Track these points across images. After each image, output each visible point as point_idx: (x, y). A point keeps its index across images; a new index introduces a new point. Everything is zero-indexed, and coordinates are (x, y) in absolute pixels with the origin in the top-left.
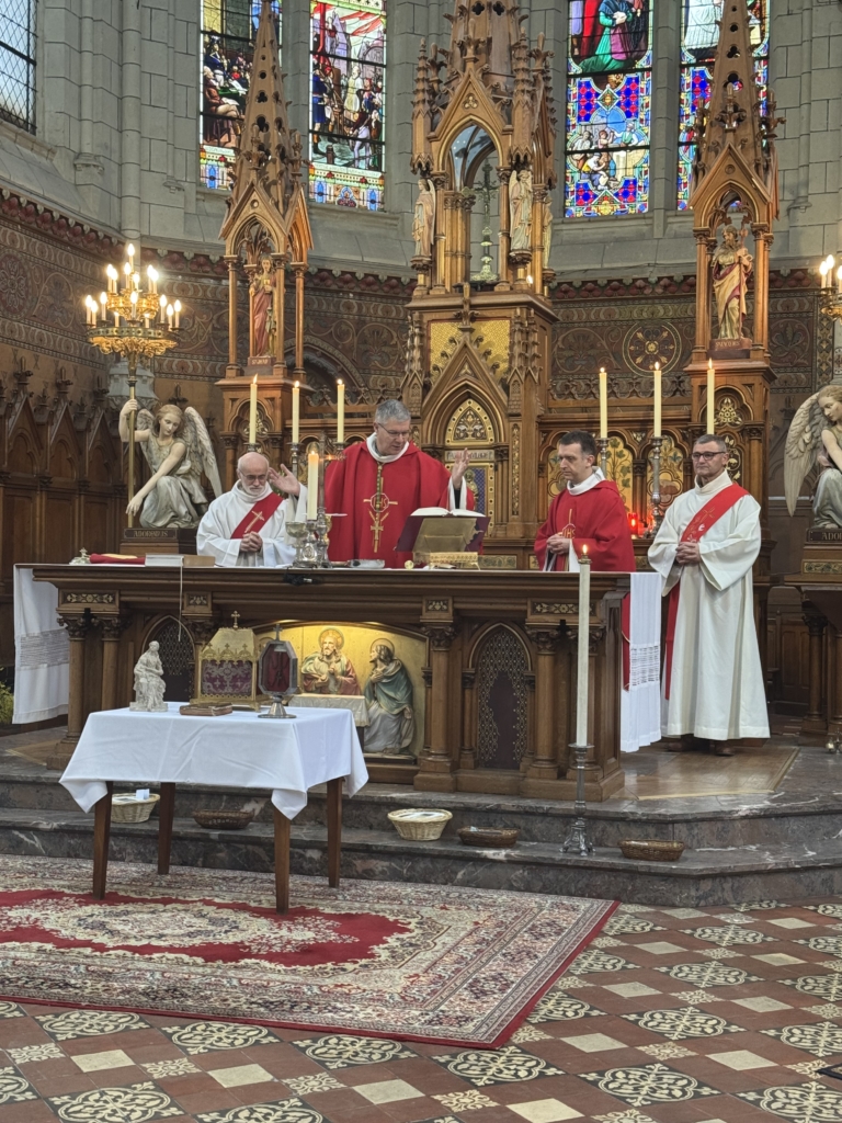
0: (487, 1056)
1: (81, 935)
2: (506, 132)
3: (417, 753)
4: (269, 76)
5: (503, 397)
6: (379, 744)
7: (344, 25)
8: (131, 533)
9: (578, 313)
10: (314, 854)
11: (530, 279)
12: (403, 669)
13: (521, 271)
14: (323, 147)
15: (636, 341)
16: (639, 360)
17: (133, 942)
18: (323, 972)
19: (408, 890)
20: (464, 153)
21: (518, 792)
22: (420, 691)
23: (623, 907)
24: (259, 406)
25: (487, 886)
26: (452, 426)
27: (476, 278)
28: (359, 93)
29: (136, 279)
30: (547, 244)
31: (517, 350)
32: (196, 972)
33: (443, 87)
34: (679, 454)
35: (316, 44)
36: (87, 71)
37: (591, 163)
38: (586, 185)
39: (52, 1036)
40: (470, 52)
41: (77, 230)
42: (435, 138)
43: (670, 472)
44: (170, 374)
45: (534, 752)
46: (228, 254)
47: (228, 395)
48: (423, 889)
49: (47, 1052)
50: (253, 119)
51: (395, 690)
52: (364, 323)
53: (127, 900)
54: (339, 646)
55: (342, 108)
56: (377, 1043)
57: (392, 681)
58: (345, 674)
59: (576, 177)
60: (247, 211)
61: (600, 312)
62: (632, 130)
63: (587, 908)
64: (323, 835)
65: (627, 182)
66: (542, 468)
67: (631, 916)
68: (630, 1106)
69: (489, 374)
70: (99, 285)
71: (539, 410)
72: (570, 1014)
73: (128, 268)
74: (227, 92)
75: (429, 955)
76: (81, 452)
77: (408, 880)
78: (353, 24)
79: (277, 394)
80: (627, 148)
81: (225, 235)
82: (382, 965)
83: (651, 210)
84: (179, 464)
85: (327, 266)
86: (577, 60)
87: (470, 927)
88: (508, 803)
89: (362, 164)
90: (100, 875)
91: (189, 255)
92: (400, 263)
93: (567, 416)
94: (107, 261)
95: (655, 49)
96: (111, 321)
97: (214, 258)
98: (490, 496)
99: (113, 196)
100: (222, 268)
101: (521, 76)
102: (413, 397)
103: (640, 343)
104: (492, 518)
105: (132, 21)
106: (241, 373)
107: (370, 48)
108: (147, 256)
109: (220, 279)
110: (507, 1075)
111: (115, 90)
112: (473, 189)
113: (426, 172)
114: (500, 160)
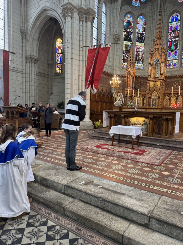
0: (158, 167)
1: (111, 149)
2: (161, 59)
3: (148, 132)
4: (132, 55)
5: (159, 91)
6: (143, 131)
7: (139, 48)
8: (114, 107)
9: (167, 80)
10: (136, 143)
11: (163, 76)
12: (146, 123)
13: (162, 76)
14: (136, 62)
15: (175, 83)
16: (176, 86)
17: (117, 150)
18: (138, 156)
19: (147, 147)
20: (155, 62)
21: (160, 137)
22: (148, 125)
23: (174, 151)
24: (129, 93)
25: (157, 148)
26: (152, 94)
27: (156, 77)
28: (141, 55)
29: (116, 79)
30: (165, 72)
31: (161, 85)
32: (124, 154)
33: (153, 54)
34: (182, 97)
35: (136, 50)
36: (110, 56)
37: (170, 62)
38: (169, 64)
39: (110, 159)
40: (156, 50)
41: (109, 74)
42: (152, 60)
43: (181, 99)
44: (118, 89)
45: (163, 133)
46: (126, 75)
47: (125, 92)
48: (149, 148)
49: (109, 161)
50: (130, 60)
51: (145, 125)
52: (141, 82)
53: (115, 146)
54: (139, 120)
55: (139, 57)
56: (145, 164)
57: (145, 124)
58: (139, 123)
59: (168, 64)
60: (129, 70)
61: (170, 80)
62: (176, 57)
63: (169, 151)
64: (137, 141)
65: (175, 64)
66: (164, 99)
67: (175, 152)
68: (177, 174)
69: (157, 88)
70: (111, 80)
71: (164, 92)
72: (168, 163)
73: (115, 78)
74: (125, 57)
75: (150, 155)
76: (108, 98)
77: (147, 146)
78: (140, 48)
79: (131, 91)
80: (175, 59)
81: (126, 73)
82: (145, 156)
83: (178, 67)
84: (120, 99)
85: (137, 76)
86: (169, 49)
87: (155, 152)
88: (159, 138)
89: (141, 64)
90: (113, 143)
91: (121, 76)
92: (146, 75)
93: (167, 93)
94: (112, 77)
95: (179, 47)
96: (113, 84)
97: (123, 76)
98: (157, 102)
99: (113, 70)
100: (125, 77)
101: (163, 52)
102: (148, 91)
103: (176, 84)
104: (157, 105)
105: (115, 50)
106: (127, 89)
107: (142, 50)
108: (117, 76)
109: (124, 78)
110: (161, 169)
111: (113, 58)
112: (156, 66)
113: (150, 64)
114: (160, 62)
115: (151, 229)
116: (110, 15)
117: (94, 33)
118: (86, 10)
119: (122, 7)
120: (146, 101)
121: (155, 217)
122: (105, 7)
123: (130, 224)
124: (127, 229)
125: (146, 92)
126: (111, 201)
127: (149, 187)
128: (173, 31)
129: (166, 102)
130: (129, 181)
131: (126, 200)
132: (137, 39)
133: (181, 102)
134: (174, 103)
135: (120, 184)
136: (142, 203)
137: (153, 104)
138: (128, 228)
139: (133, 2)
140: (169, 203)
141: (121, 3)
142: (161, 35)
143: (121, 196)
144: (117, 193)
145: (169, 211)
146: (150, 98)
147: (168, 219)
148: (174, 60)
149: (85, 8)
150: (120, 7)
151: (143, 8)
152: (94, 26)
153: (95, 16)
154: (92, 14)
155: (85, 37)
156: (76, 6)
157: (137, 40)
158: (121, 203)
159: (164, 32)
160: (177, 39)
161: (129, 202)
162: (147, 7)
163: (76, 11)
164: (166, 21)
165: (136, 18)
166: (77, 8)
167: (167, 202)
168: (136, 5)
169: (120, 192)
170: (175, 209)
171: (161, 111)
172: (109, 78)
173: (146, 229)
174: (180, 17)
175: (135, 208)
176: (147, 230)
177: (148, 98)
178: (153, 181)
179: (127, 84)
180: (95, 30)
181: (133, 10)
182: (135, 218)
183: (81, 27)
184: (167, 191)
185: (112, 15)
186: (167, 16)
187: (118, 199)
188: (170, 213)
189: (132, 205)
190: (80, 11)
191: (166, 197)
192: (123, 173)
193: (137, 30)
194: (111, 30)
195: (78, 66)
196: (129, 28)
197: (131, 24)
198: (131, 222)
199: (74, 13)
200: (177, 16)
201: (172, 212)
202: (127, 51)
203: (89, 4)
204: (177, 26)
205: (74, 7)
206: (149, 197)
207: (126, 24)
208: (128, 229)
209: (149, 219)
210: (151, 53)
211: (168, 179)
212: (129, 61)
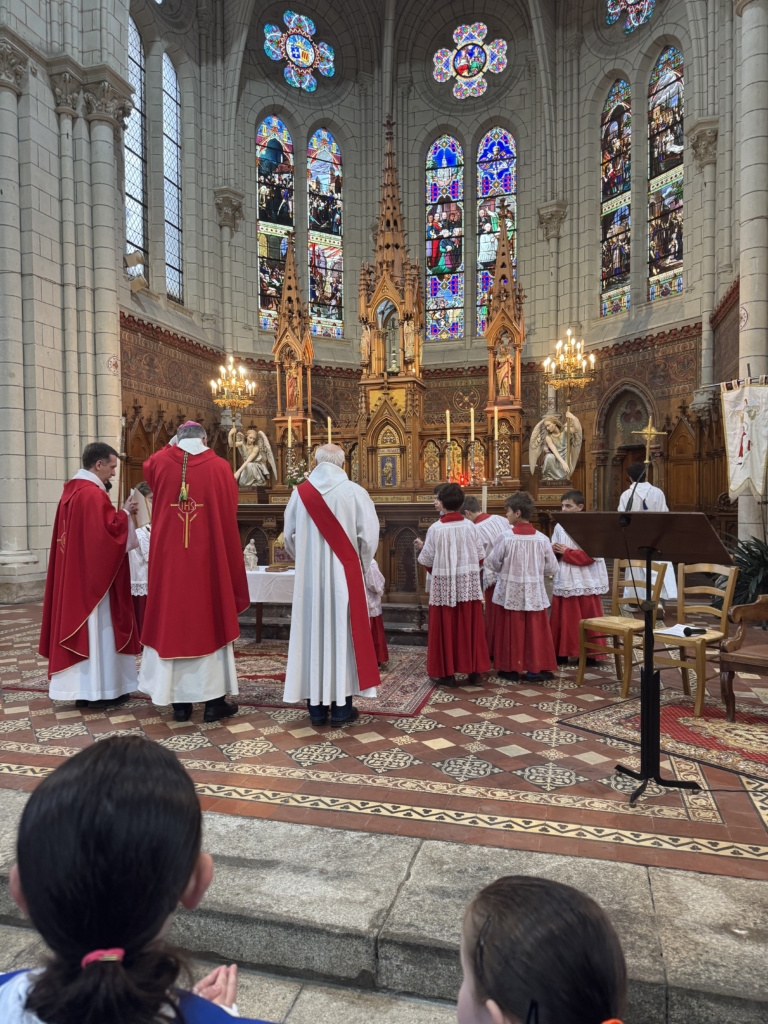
0: (411, 720)
2: (402, 303)
4: (293, 278)
5: (403, 424)
7: (323, 253)
9: (433, 384)
11: (415, 367)
14: (315, 309)
15: (459, 396)
16: (460, 405)
17: (248, 674)
20: (383, 313)
21: (416, 602)
24: (293, 431)
26: (380, 438)
27: (390, 370)
28: (331, 284)
29: (234, 372)
30: (421, 353)
31: (409, 402)
34: (482, 448)
35: (311, 262)
36: (206, 276)
37: (437, 315)
38: (435, 325)
40: (385, 266)
41: (204, 350)
42: (369, 307)
43: (479, 456)
44: (248, 415)
47: (278, 425)
50: (286, 298)
52: (336, 390)
55: (324, 291)
59: (430, 322)
60: (284, 341)
61: (443, 383)
65: (454, 324)
66: (421, 456)
68: (475, 740)
69: (397, 414)
70: (217, 375)
71: (419, 430)
72: (446, 700)
73: (230, 367)
74: (271, 284)
78: (327, 254)
79: (300, 424)
80: (453, 308)
81: (275, 351)
83: (465, 336)
84: (256, 457)
85: (318, 364)
86: (430, 268)
89: (333, 317)
91: (256, 360)
92: (352, 362)
93: (432, 432)
94: (220, 364)
95: (465, 263)
96: (223, 392)
97: (267, 361)
98: (398, 469)
99: (219, 333)
100: (271, 366)
101: (408, 277)
102: (362, 424)
103: (461, 397)
104: (399, 479)
105: (226, 252)
106: (283, 415)
107: (335, 263)
108: (238, 361)
109: (270, 371)
110: (420, 728)
111: (220, 284)
112: (387, 329)
113: (365, 321)
114: (399, 316)
115: (386, 989)
116: (195, 108)
117: (128, 175)
118: (85, 73)
119: (247, 86)
120: (360, 464)
121: (397, 935)
122: (172, 72)
123: (301, 989)
124: (286, 1016)
125: (358, 428)
126: (217, 908)
127: (376, 810)
128: (443, 202)
129: (431, 465)
130: (296, 800)
131: (283, 886)
132: (313, 219)
133: (480, 465)
134: (458, 469)
135: (257, 823)
136: (349, 889)
137: (384, 477)
138: (294, 1009)
139: (290, 72)
140: (448, 863)
141: (239, 66)
142: (397, 213)
143: (263, 873)
144: (245, 866)
145: (449, 898)
146: (373, 450)
147: (447, 931)
148: (451, 311)
149: (80, 64)
150: (237, 83)
151: (330, 102)
152: (126, 143)
153: (130, 104)
154: (113, 92)
155: (85, 187)
156: (40, 48)
157: (310, 221)
158: (260, 906)
159: (411, 203)
160: (457, 231)
161: (293, 893)
162: (342, 98)
163: (40, 69)
164: (414, 161)
165: (305, 133)
166: (45, 56)
167: (443, 863)
168: (300, 83)
169: (257, 858)
170: (471, 886)
171: (414, 500)
172: (207, 365)
173: (365, 996)
174: (464, 153)
175: (319, 916)
176: (371, 997)
177: (365, 452)
178: (390, 785)
179: (283, 393)
180: (132, 162)
181: (292, 104)
182: (322, 959)
183: (67, 143)
184: (442, 818)
185: (204, 110)
186: (419, 145)
187: (248, 890)
188: (454, 908)
189: (308, 906)
190: (60, 74)
191: (440, 843)
192: (272, 771)
193: (309, 182)
194: (205, 171)
195: (59, 311)
196: (277, 170)
197: (284, 156)
198: (303, 980)
199: (31, 77)
200: (450, 149)
201: (459, 901)
202: (275, 262)
203: (101, 48)
204: (454, 186)
205: (30, 51)
206: (374, 856)
207: (264, 152)
208: (292, 1015)
209: (376, 949)
210: (364, 280)
211: (446, 765)
212: (285, 303)
